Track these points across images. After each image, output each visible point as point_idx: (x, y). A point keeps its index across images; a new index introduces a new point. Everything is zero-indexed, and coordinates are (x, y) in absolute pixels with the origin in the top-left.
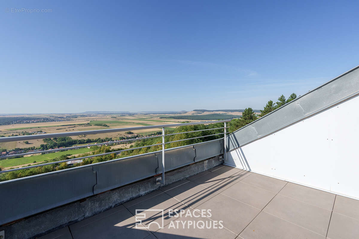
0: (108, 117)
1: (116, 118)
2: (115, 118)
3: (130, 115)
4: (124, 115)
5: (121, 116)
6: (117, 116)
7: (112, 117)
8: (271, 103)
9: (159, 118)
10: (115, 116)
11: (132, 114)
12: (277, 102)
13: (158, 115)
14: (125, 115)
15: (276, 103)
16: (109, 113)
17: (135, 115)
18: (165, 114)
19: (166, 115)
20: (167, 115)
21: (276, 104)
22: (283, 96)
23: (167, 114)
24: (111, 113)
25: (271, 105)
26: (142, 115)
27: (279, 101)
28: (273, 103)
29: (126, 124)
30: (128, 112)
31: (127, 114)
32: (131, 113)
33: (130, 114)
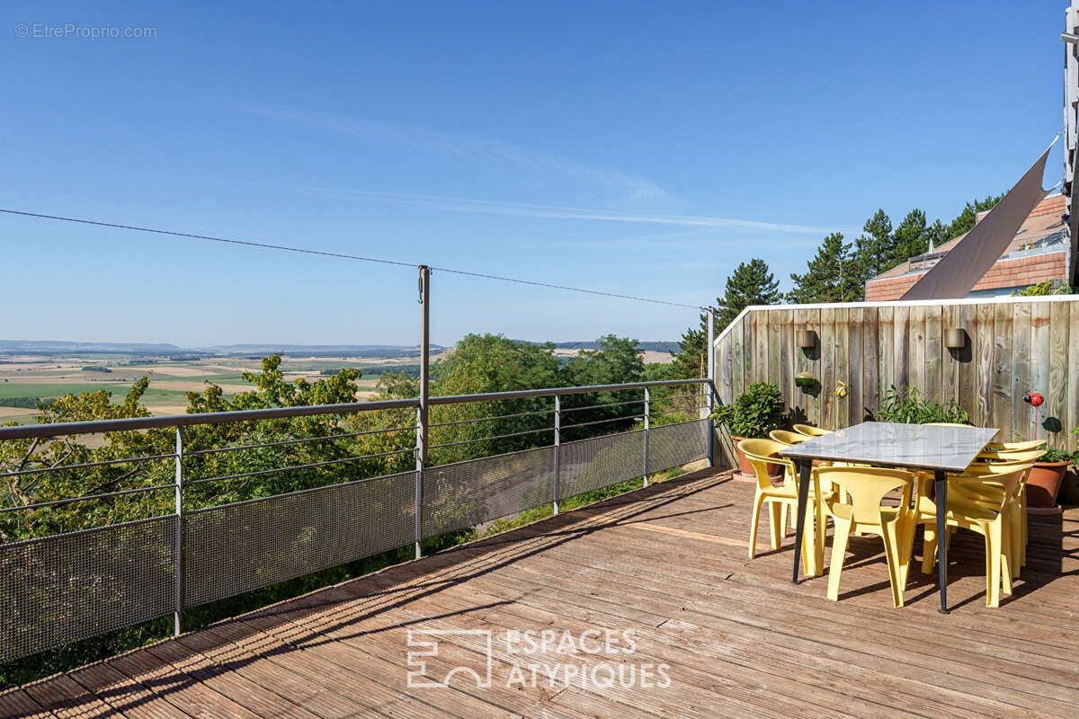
0: (65, 367)
1: (110, 371)
2: (101, 374)
3: (180, 358)
4: (146, 358)
5: (132, 364)
6: (113, 362)
7: (86, 369)
8: (835, 243)
9: (319, 372)
10: (102, 362)
11: (188, 356)
12: (860, 238)
13: (313, 361)
14: (152, 358)
15: (857, 241)
16: (73, 348)
17: (203, 361)
18: (345, 355)
19: (349, 360)
20: (354, 360)
21: (854, 249)
22: (881, 216)
23: (356, 355)
24: (83, 348)
25: (837, 250)
26: (236, 360)
27: (869, 236)
28: (845, 242)
29: (158, 400)
30: (169, 345)
31: (165, 354)
32: (184, 353)
33: (177, 353)
